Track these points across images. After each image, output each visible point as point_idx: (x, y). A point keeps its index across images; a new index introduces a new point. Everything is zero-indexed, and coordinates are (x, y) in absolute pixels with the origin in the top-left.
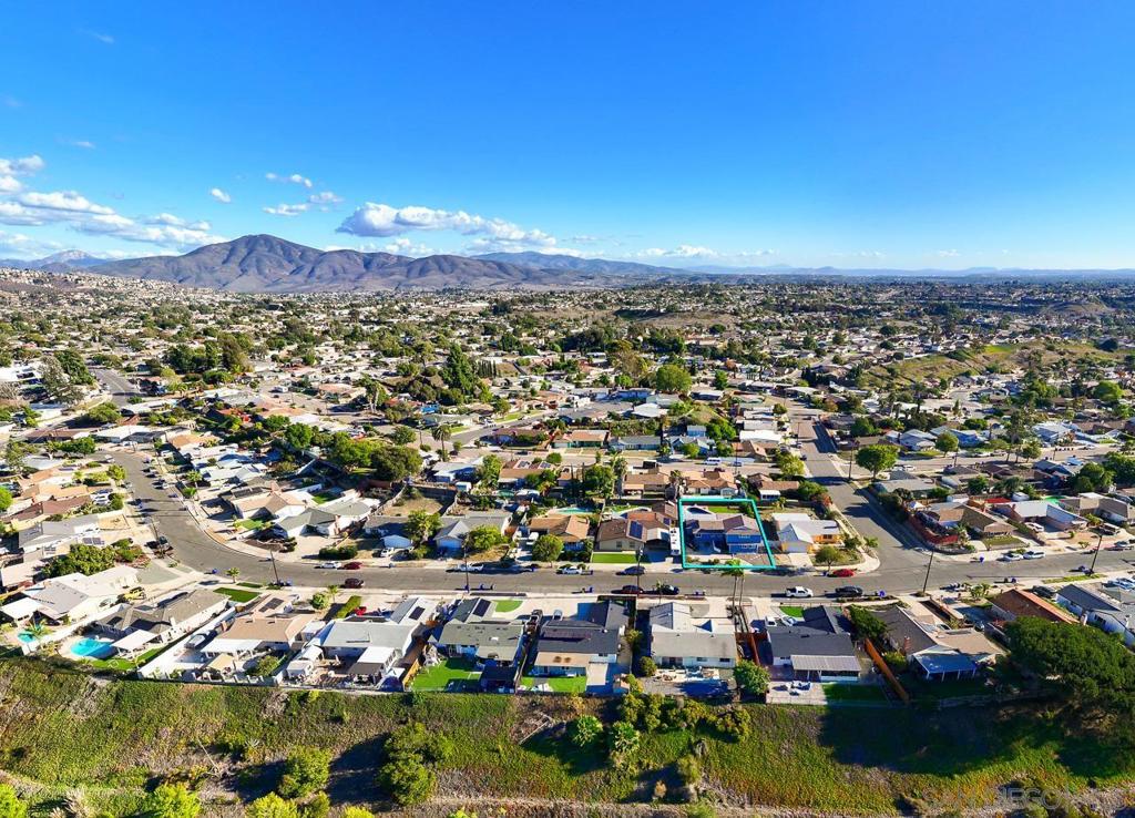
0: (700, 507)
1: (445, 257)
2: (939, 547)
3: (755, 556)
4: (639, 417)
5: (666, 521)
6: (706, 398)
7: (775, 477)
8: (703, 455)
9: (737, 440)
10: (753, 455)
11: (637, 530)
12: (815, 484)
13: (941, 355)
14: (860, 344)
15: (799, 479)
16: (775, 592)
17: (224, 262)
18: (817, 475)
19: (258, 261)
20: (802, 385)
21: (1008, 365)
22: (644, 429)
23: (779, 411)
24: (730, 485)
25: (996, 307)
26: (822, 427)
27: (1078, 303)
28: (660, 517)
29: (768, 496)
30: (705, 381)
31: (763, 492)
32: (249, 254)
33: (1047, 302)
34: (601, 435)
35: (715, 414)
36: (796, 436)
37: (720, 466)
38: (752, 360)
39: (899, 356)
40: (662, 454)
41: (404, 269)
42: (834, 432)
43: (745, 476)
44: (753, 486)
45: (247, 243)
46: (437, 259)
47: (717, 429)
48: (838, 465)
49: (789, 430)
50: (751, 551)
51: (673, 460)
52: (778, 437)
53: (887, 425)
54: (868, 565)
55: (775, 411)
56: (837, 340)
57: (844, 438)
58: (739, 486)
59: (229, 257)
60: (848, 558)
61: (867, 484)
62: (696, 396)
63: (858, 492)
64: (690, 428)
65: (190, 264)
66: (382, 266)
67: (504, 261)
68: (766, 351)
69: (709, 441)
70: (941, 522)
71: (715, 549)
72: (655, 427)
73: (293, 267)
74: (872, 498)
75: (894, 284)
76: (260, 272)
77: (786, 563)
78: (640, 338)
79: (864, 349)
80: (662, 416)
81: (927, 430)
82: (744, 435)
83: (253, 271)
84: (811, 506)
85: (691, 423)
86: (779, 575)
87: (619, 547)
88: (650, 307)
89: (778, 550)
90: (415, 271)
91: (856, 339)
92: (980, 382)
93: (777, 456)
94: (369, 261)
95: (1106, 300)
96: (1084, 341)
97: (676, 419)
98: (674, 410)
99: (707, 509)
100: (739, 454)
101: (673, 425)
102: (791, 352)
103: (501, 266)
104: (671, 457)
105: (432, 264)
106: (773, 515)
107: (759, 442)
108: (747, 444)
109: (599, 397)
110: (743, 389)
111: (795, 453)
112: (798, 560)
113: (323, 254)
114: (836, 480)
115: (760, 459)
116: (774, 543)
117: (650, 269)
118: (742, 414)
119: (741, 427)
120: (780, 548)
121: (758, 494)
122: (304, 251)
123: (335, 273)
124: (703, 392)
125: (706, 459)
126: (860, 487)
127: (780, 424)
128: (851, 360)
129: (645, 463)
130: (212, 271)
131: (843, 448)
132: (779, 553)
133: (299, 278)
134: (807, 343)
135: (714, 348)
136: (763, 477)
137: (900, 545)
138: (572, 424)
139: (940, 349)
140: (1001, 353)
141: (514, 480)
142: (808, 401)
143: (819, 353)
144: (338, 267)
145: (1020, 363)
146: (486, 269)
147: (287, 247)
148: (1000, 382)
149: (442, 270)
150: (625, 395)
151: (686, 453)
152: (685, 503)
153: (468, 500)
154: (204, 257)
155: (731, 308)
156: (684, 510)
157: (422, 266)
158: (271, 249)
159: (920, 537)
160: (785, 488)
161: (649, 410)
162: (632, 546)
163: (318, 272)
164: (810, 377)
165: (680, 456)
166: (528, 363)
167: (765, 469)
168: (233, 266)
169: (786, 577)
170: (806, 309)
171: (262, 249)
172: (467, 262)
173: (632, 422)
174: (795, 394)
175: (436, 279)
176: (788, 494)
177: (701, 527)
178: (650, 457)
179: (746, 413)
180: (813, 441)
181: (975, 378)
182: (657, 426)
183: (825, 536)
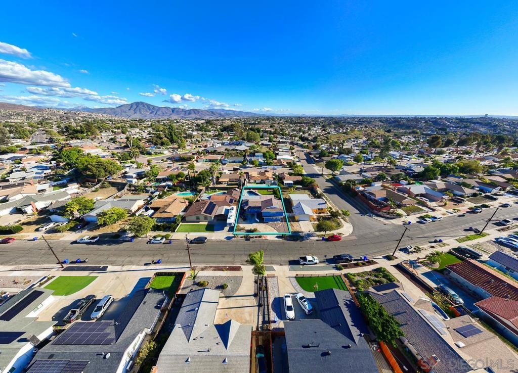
0: (254, 191)
1: (196, 110)
2: (380, 213)
3: (280, 224)
4: (237, 150)
5: (231, 201)
6: (266, 145)
7: (290, 174)
8: (260, 165)
9: (276, 159)
10: (282, 165)
11: (211, 207)
12: (309, 178)
13: (341, 133)
14: (316, 130)
15: (301, 175)
16: (292, 259)
17: (129, 110)
18: (308, 173)
19: (140, 109)
20: (299, 141)
21: (361, 136)
22: (239, 155)
23: (292, 149)
24: (270, 179)
25: (351, 123)
26: (308, 154)
27: (373, 122)
28: (228, 198)
29: (288, 184)
30: (266, 140)
31: (285, 182)
32: (137, 107)
33: (365, 121)
34: (219, 157)
35: (268, 150)
36: (298, 158)
37: (268, 169)
38: (283, 135)
39: (329, 133)
40: (243, 164)
41: (184, 113)
42: (313, 156)
43: (277, 174)
44: (280, 179)
45: (136, 104)
46: (193, 110)
47: (267, 154)
48: (316, 169)
49: (295, 155)
50: (277, 221)
51: (248, 167)
52: (292, 158)
53: (332, 153)
54: (346, 230)
55: (290, 149)
56: (309, 129)
57: (317, 158)
58: (274, 179)
59: (131, 108)
60: (334, 224)
61: (331, 177)
62: (263, 144)
63: (327, 181)
64: (256, 154)
65: (119, 110)
66: (178, 112)
67: (214, 111)
68: (287, 132)
69: (264, 159)
70: (376, 198)
71: (256, 219)
72: (243, 154)
73: (150, 111)
74: (335, 184)
75: (322, 117)
76: (140, 113)
77: (298, 229)
78: (247, 128)
79: (317, 132)
80: (246, 149)
81: (348, 155)
82: (278, 157)
83: (138, 112)
84: (308, 189)
85: (257, 152)
86: (294, 240)
87: (198, 220)
88: (253, 122)
89: (293, 219)
90: (187, 113)
91: (315, 129)
92: (354, 141)
93: (291, 165)
94: (173, 110)
95: (380, 121)
96: (382, 130)
97: (252, 151)
98: (251, 148)
99: (257, 192)
100: (275, 164)
101: (251, 153)
102: (295, 132)
103: (212, 112)
104: (247, 166)
105: (192, 111)
106: (290, 195)
107: (284, 159)
108: (279, 160)
109: (225, 144)
110: (279, 142)
111: (298, 164)
112: (305, 227)
113: (160, 108)
114: (317, 175)
115: (284, 166)
116: (291, 215)
117: (255, 114)
118: (278, 150)
119: (278, 154)
120: (294, 217)
121: (283, 183)
122: (154, 107)
123: (163, 113)
124: (265, 143)
125: (261, 166)
126: (328, 178)
127: (292, 153)
128: (314, 134)
129: (234, 168)
130: (125, 112)
131: (317, 161)
132: (293, 221)
133: (152, 115)
134: (300, 130)
135: (270, 131)
136: (285, 175)
137: (358, 212)
138: (209, 153)
139: (341, 131)
140: (359, 133)
141: (165, 177)
142: (302, 146)
143: (304, 133)
144: (164, 112)
145: (364, 136)
146: (208, 113)
147: (148, 106)
148: (360, 141)
149: (195, 113)
150: (235, 143)
151: (253, 164)
152: (246, 189)
153: (133, 188)
154: (123, 108)
155: (277, 122)
156: (245, 192)
157: (189, 112)
158: (144, 106)
159: (368, 207)
160: (295, 180)
161: (242, 148)
162: (206, 218)
163: (158, 113)
164: (302, 139)
165: (251, 166)
166: (206, 134)
167: (286, 171)
168: (132, 111)
169: (298, 242)
170: (299, 123)
171: (141, 106)
172: (202, 111)
173: (234, 152)
174: (297, 144)
175: (193, 116)
176: (296, 183)
177: (250, 204)
178: (237, 166)
179: (279, 150)
180: (305, 159)
181: (353, 140)
182: (244, 154)
183: (319, 209)
